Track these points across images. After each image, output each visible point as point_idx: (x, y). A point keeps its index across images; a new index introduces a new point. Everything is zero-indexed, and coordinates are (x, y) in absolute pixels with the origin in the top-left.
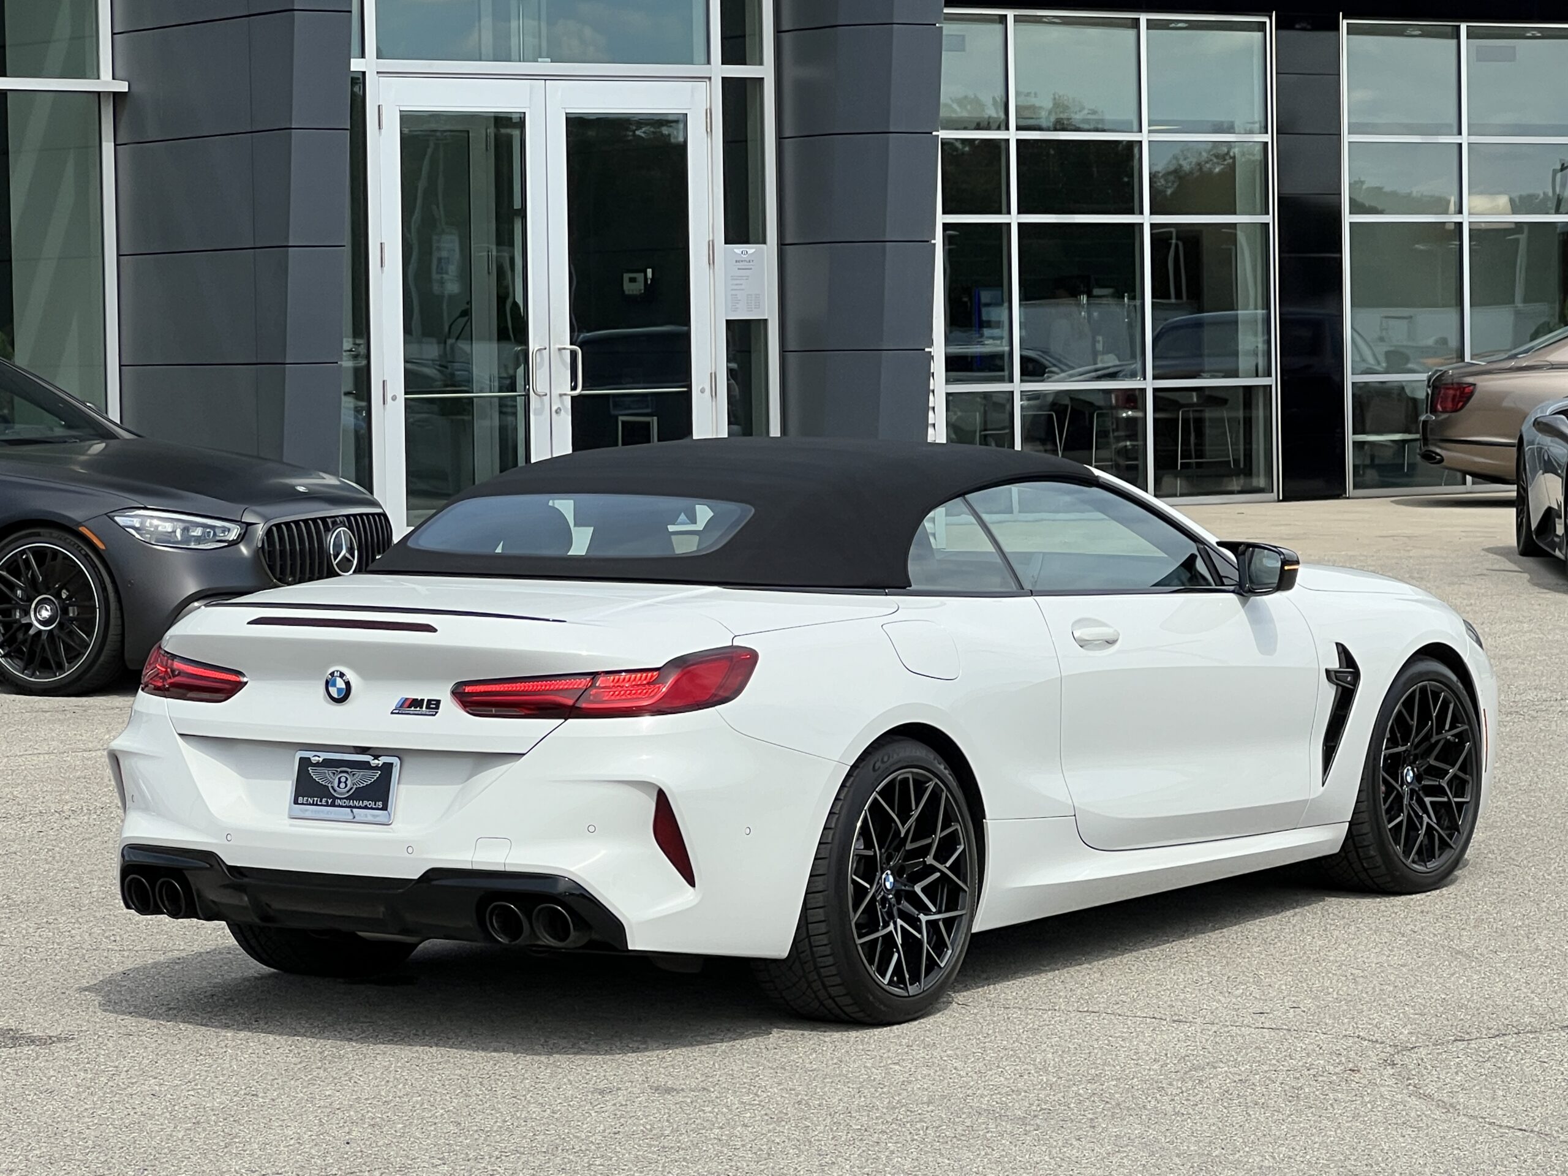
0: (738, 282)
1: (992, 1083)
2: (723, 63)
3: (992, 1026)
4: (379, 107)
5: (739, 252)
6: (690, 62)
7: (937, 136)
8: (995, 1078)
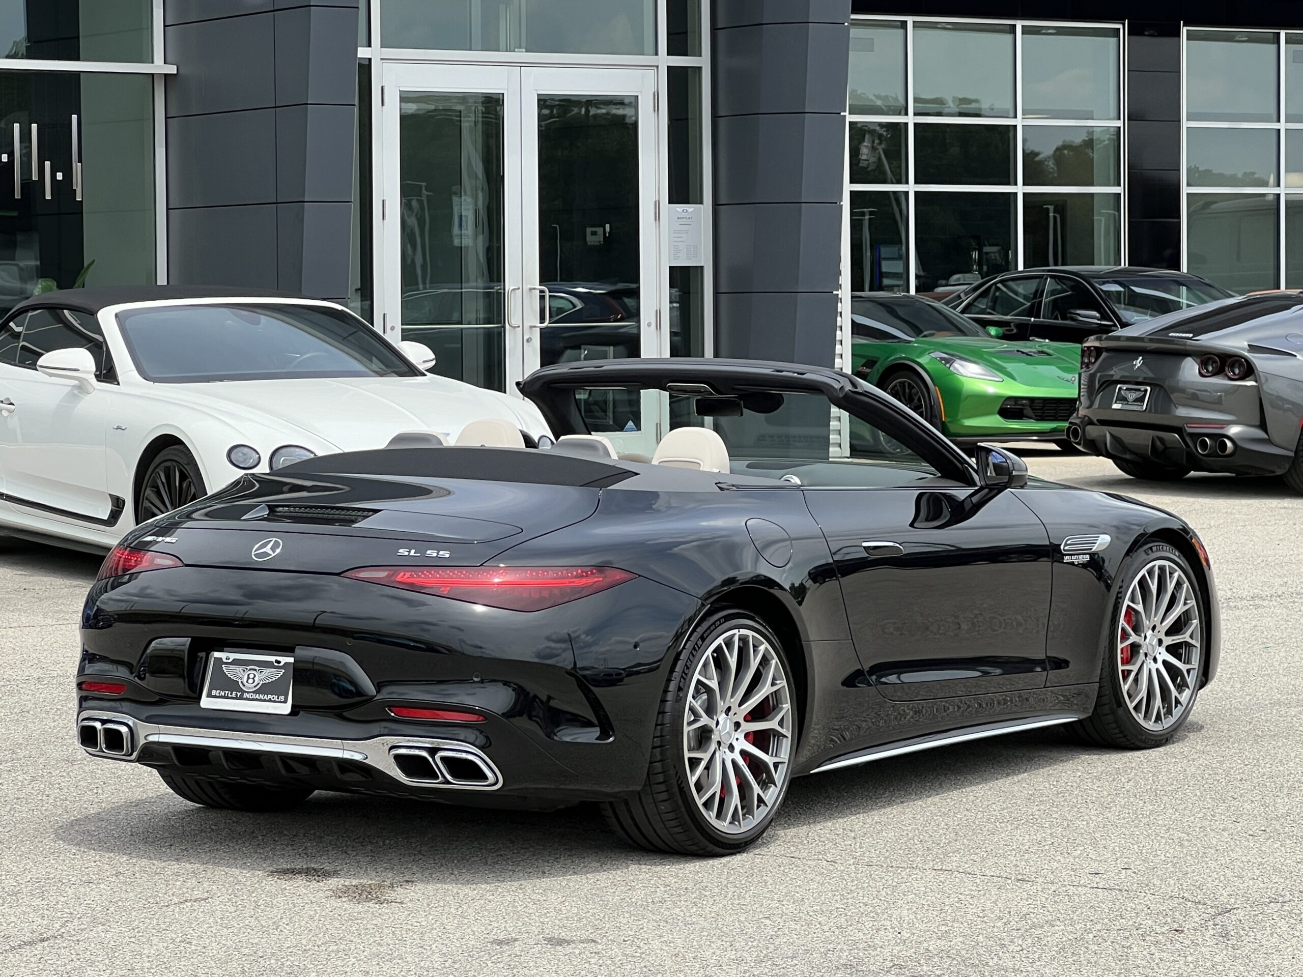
0: (680, 235)
1: (852, 938)
2: (668, 55)
3: (856, 882)
4: (382, 87)
5: (680, 210)
6: (642, 53)
7: (845, 116)
8: (854, 933)
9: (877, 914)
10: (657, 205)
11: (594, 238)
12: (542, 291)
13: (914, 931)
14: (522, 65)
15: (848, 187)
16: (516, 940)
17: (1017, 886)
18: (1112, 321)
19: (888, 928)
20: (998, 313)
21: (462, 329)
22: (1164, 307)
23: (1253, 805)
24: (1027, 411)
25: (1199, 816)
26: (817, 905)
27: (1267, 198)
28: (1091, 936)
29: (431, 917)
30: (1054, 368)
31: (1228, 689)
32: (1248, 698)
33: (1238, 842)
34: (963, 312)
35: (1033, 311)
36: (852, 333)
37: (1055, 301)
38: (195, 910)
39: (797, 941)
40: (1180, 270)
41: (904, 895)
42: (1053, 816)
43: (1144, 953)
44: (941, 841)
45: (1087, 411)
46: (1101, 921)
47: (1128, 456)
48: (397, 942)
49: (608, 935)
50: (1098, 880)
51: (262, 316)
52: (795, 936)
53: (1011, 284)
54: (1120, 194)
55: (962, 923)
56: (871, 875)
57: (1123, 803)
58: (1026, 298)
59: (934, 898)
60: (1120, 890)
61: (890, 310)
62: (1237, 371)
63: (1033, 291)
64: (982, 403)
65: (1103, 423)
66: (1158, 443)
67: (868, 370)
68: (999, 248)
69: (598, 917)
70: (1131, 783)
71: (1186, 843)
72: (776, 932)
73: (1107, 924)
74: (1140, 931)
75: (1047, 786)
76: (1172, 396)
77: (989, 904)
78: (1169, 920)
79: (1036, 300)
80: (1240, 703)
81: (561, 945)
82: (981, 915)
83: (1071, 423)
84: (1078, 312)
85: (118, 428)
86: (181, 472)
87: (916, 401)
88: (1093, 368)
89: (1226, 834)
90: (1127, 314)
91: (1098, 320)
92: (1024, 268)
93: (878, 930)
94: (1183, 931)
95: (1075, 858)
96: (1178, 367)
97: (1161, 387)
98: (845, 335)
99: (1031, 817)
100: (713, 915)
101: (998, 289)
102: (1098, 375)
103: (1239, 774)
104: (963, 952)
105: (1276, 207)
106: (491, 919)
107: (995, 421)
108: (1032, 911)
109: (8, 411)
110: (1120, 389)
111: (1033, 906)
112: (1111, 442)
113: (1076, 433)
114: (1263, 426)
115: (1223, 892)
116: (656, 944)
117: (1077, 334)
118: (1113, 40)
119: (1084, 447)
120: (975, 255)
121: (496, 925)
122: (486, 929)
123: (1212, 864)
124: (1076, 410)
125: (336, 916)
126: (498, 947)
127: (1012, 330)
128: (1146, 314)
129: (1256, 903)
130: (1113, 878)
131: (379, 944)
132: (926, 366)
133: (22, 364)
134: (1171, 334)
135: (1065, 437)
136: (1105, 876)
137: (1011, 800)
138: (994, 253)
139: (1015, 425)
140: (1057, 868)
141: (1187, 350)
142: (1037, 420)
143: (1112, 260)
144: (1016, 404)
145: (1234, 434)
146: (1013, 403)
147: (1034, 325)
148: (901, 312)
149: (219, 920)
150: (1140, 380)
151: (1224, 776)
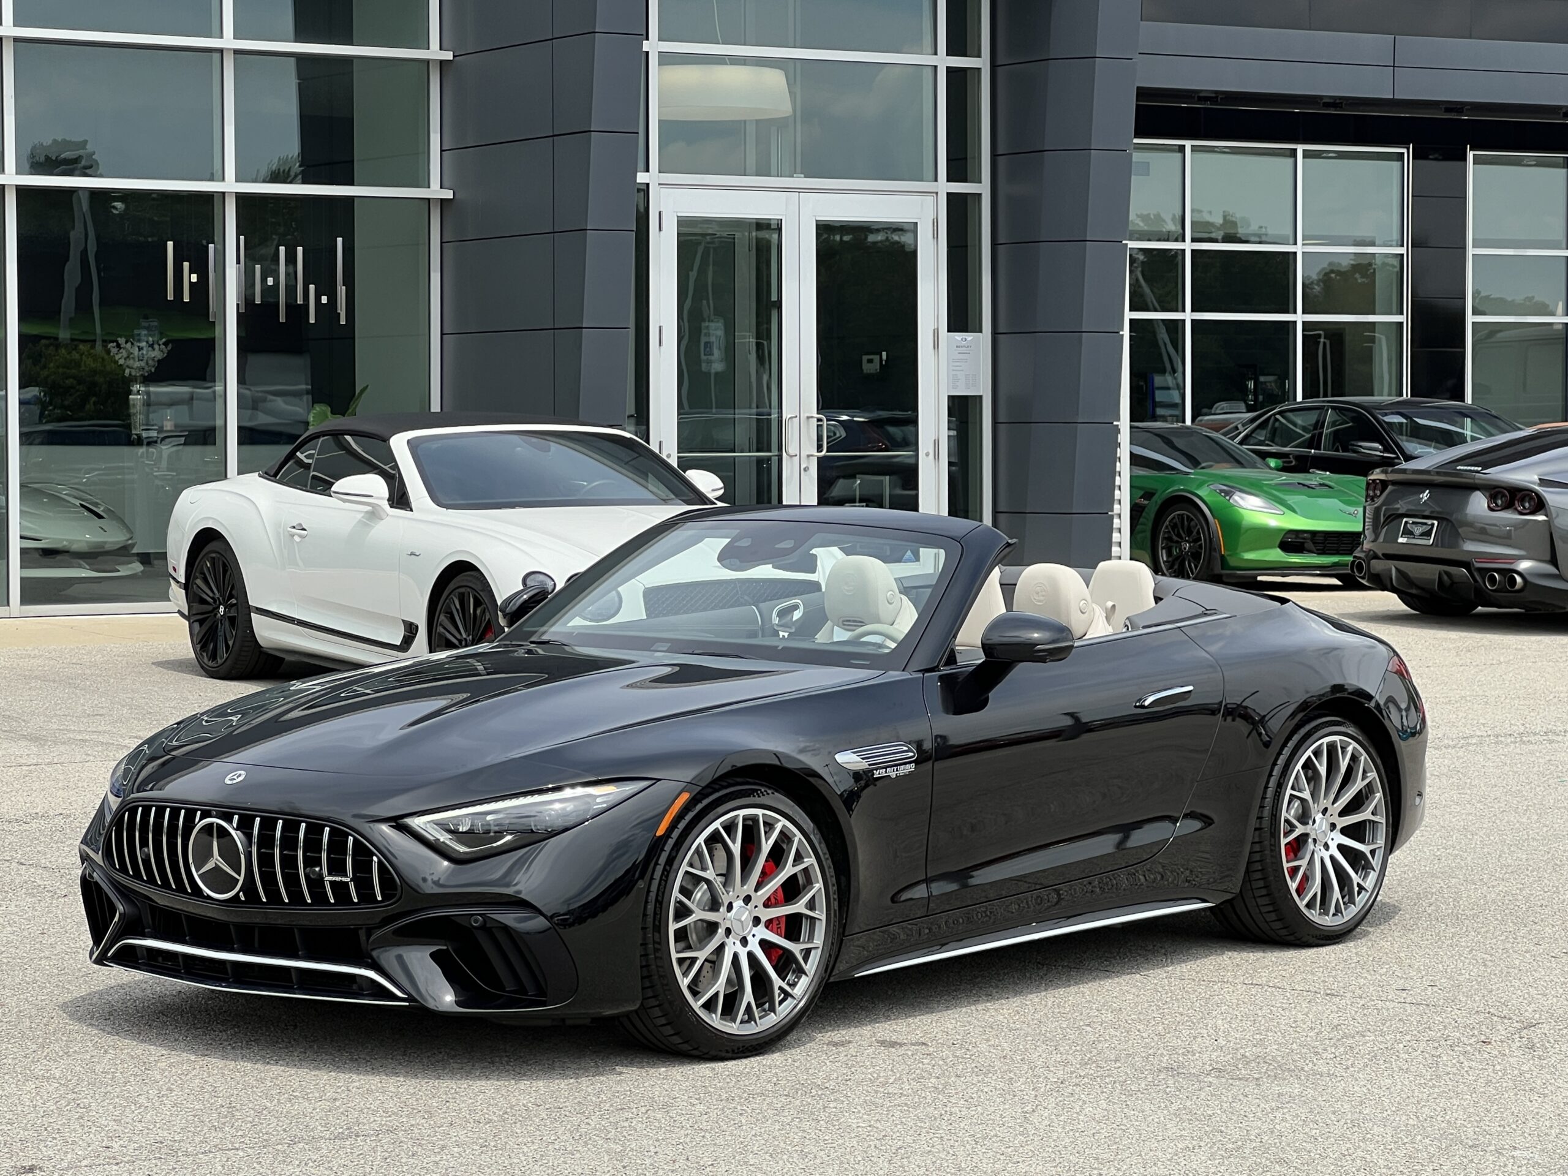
0: (958, 364)
1: (1171, 1044)
2: (948, 181)
4: (660, 212)
5: (959, 339)
6: (921, 179)
7: (1126, 244)
8: (1173, 1040)
9: (1193, 1023)
10: (936, 333)
11: (871, 366)
12: (819, 420)
13: (1230, 1039)
14: (800, 190)
15: (1128, 315)
16: (850, 1042)
17: (1326, 999)
18: (1395, 453)
19: (1205, 1035)
20: (1277, 445)
21: (734, 457)
22: (1449, 439)
24: (1309, 545)
25: (1501, 938)
26: (1135, 1015)
28: (1401, 1046)
30: (1336, 501)
31: (1524, 820)
32: (1545, 829)
33: (1540, 963)
34: (1241, 443)
35: (1314, 442)
36: (1131, 464)
37: (1336, 433)
39: (1118, 1046)
40: (1464, 401)
41: (1218, 1007)
43: (1454, 1061)
45: (1372, 544)
46: (1411, 1033)
47: (1414, 591)
50: (1405, 995)
51: (552, 444)
52: (1116, 1042)
53: (1289, 415)
54: (1402, 323)
55: (1276, 1033)
57: (1425, 925)
58: (1304, 429)
59: (1247, 1010)
60: (1428, 1005)
61: (1166, 441)
62: (1527, 505)
63: (1314, 421)
64: (1263, 536)
65: (1388, 557)
66: (1445, 578)
67: (1146, 502)
68: (1276, 377)
70: (1433, 907)
71: (1490, 964)
72: (1097, 1038)
73: (1416, 1035)
74: (1448, 1042)
76: (1460, 530)
77: (1300, 1016)
78: (1476, 1033)
79: (1316, 432)
80: (1538, 833)
81: (893, 1047)
82: (1294, 1025)
83: (1355, 557)
84: (1360, 444)
85: (412, 554)
86: (475, 598)
87: (1195, 533)
88: (1379, 502)
90: (1412, 446)
91: (1382, 452)
93: (1195, 1038)
94: (1490, 1043)
95: (1381, 975)
96: (1465, 502)
97: (1450, 521)
98: (1124, 466)
100: (1036, 1022)
101: (1277, 420)
102: (1384, 508)
103: (1539, 900)
104: (1279, 1059)
107: (1276, 555)
108: (1343, 1022)
109: (300, 536)
110: (1406, 523)
111: (1344, 1019)
112: (1396, 577)
113: (1360, 567)
114: (1554, 561)
115: (1528, 1008)
116: (984, 1047)
117: (1362, 467)
118: (1396, 165)
119: (1368, 581)
120: (1251, 385)
123: (1517, 983)
124: (1360, 544)
127: (1291, 462)
128: (1430, 446)
130: (1420, 994)
132: (1205, 498)
133: (313, 489)
134: (1458, 468)
135: (1349, 572)
136: (1412, 992)
138: (1270, 382)
139: (1295, 559)
140: (1364, 984)
141: (1476, 484)
142: (1318, 554)
143: (1394, 391)
144: (1297, 537)
145: (1525, 569)
146: (1294, 536)
147: (1314, 457)
148: (1178, 442)
150: (1427, 513)
151: (1524, 902)
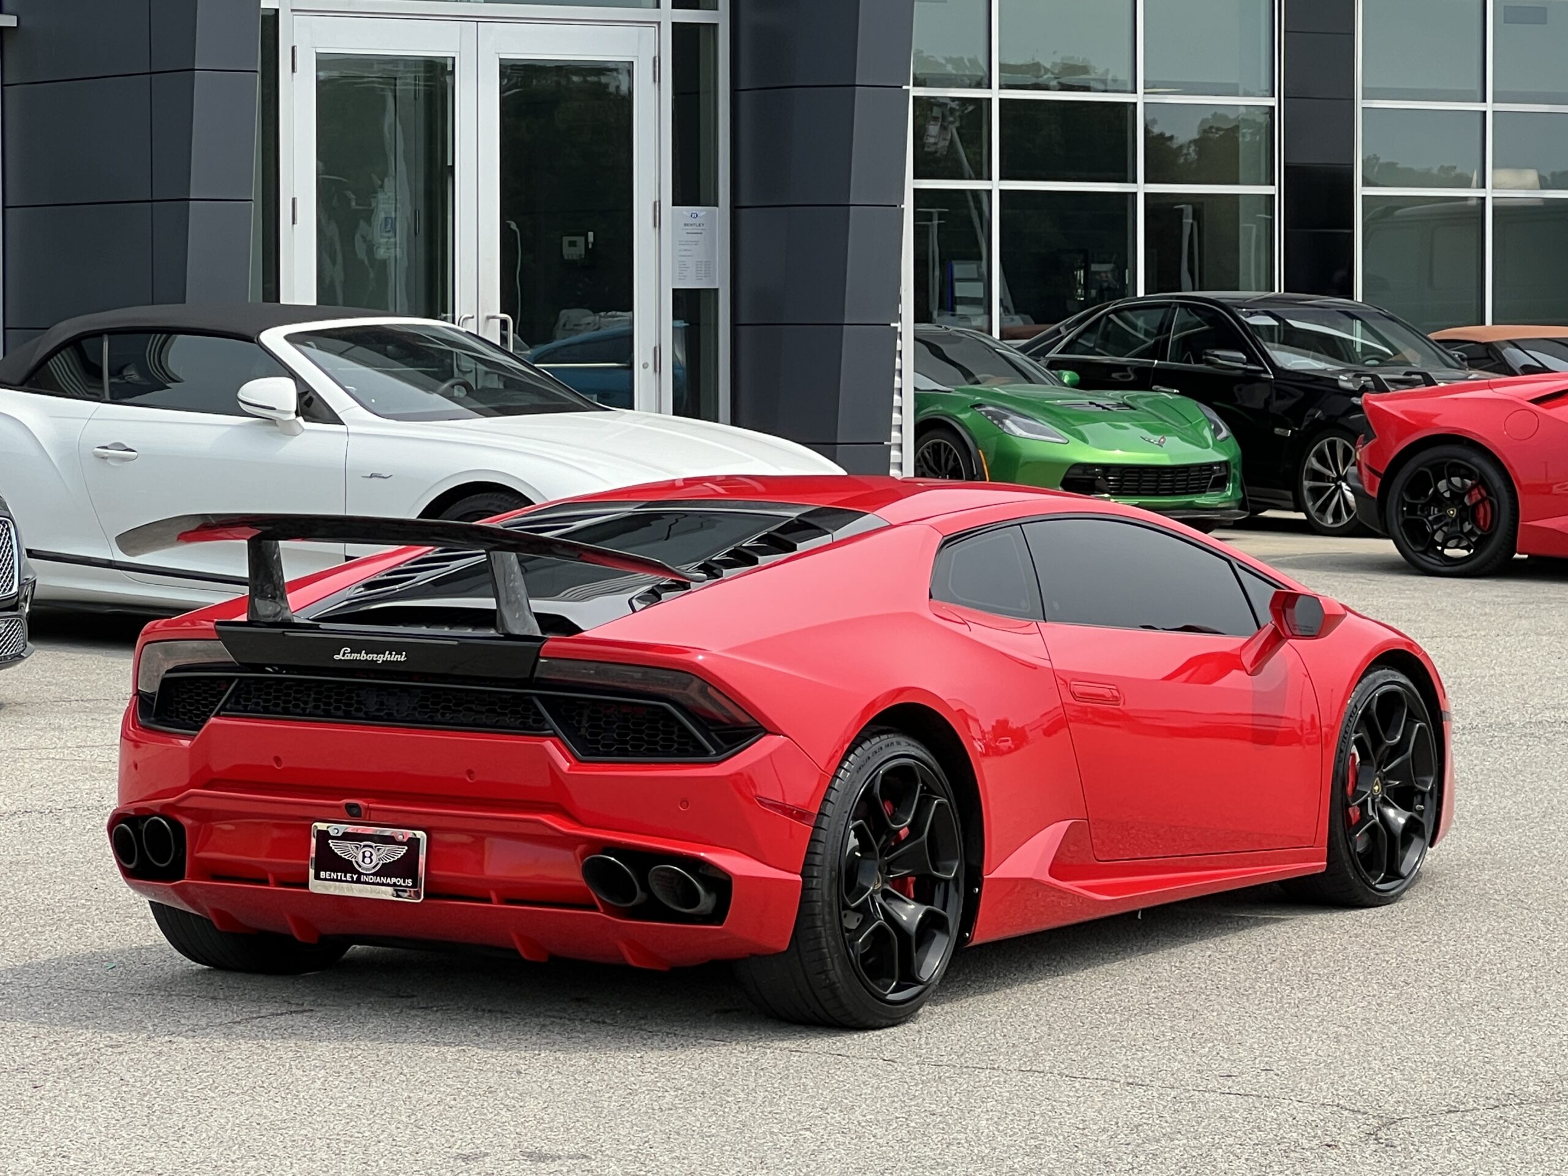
0: (687, 247)
1: (915, 1154)
2: (673, 7)
3: (921, 1086)
4: (293, 48)
5: (689, 214)
7: (908, 91)
8: (919, 1148)
9: (948, 1124)
10: (657, 206)
11: (573, 250)
12: (504, 323)
14: (478, 19)
15: (911, 184)
17: (1127, 1091)
18: (1261, 365)
19: (963, 1141)
20: (1111, 354)
22: (1332, 347)
23: (1431, 992)
24: (1100, 483)
25: (1361, 1005)
26: (871, 1114)
27: (1470, 203)
28: (1220, 1152)
29: (376, 1126)
30: (1137, 425)
33: (1410, 1037)
35: (1159, 351)
37: (1186, 338)
38: (71, 1118)
39: (845, 1157)
40: (1352, 298)
41: (983, 1102)
42: (1175, 1006)
43: (1287, 1172)
44: (1030, 1035)
46: (1233, 1134)
48: (334, 1157)
49: (603, 1149)
50: (1230, 1083)
52: (843, 1152)
53: (1128, 314)
54: (1273, 196)
55: (1057, 1137)
56: (940, 1078)
57: (1264, 989)
58: (1147, 333)
59: (1020, 1106)
60: (1259, 1097)
63: (1157, 324)
68: (1112, 266)
69: (590, 1127)
70: (1276, 964)
72: (818, 1147)
73: (1240, 1137)
74: (1282, 1146)
75: (1168, 967)
77: (1091, 1114)
78: (1320, 1133)
79: (1162, 337)
81: (543, 1162)
82: (1081, 1126)
84: (1217, 352)
89: (1394, 1028)
91: (1244, 364)
92: (1146, 293)
93: (949, 1145)
94: (1336, 1146)
95: (1201, 1057)
98: (905, 381)
99: (1147, 1007)
101: (1110, 320)
105: (1480, 215)
106: (453, 1129)
108: (1144, 1121)
111: (1147, 1116)
115: (1390, 1098)
121: (460, 1137)
122: (447, 1141)
123: (1376, 1064)
125: (254, 1124)
126: (463, 1164)
127: (1129, 376)
129: (1430, 1112)
130: (1250, 1081)
131: (311, 1160)
132: (968, 423)
136: (1240, 1079)
137: (1121, 985)
140: (1178, 1069)
143: (1263, 284)
147: (1158, 370)
149: (103, 1130)
151: (1395, 956)
